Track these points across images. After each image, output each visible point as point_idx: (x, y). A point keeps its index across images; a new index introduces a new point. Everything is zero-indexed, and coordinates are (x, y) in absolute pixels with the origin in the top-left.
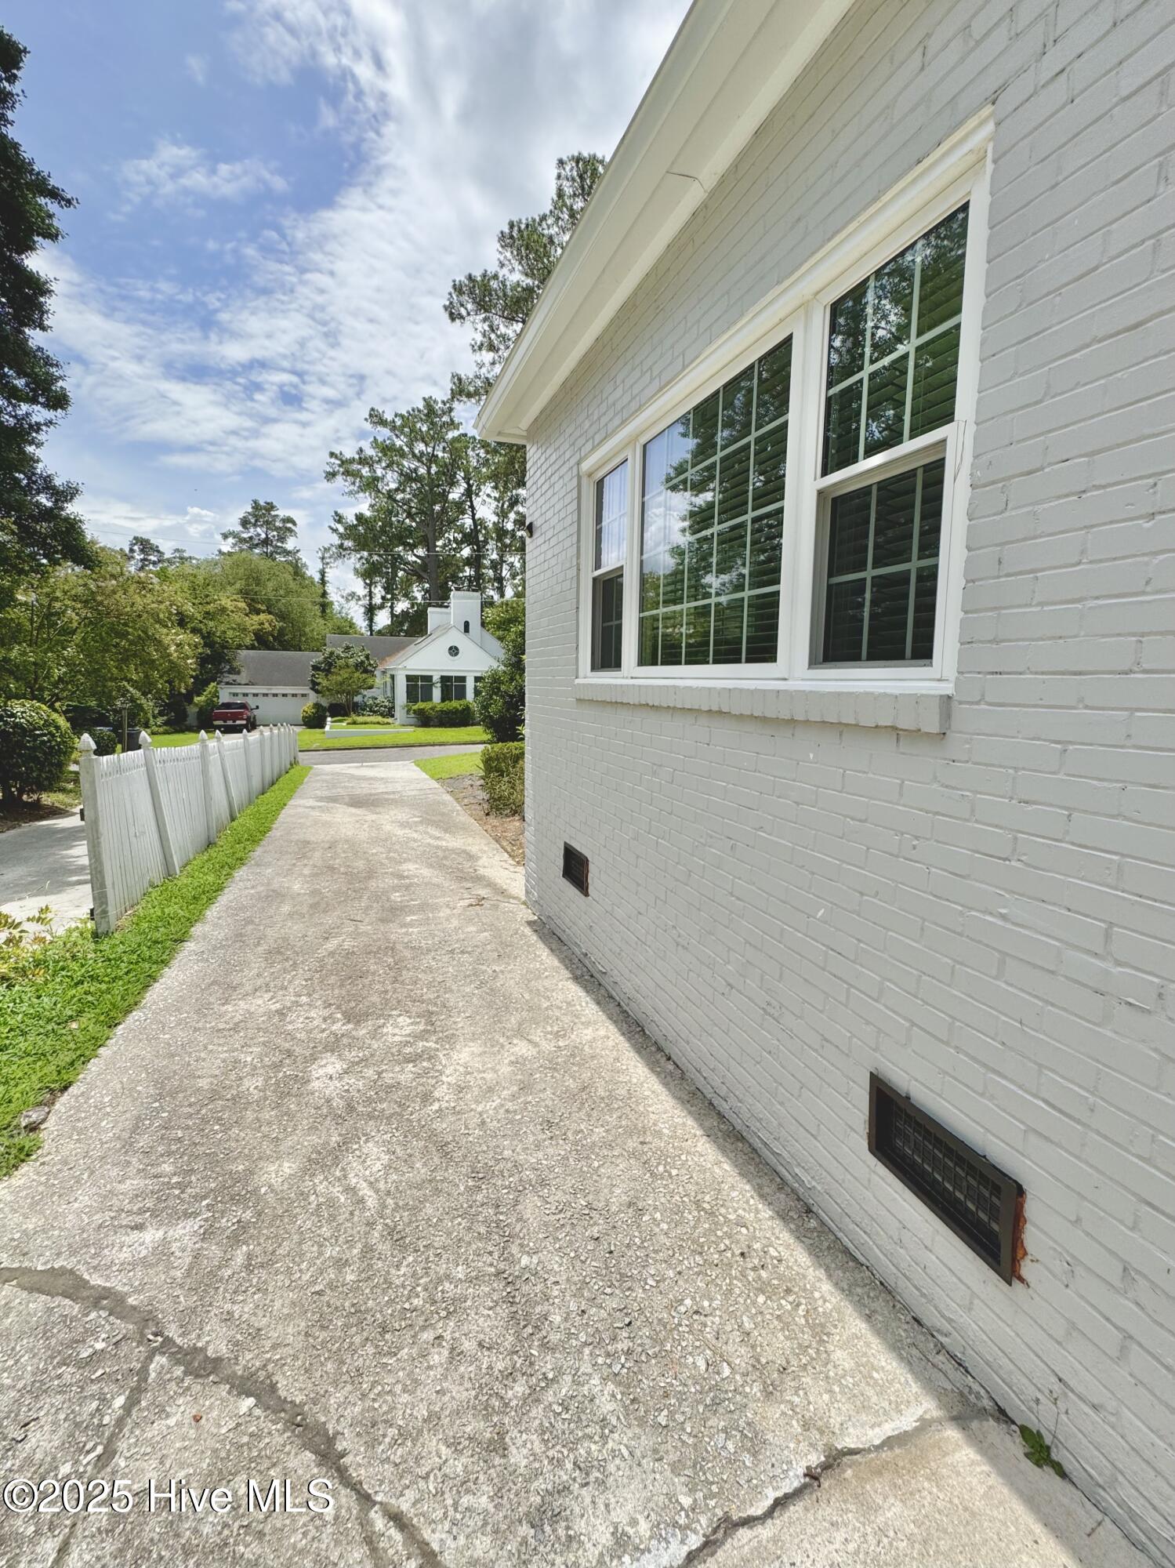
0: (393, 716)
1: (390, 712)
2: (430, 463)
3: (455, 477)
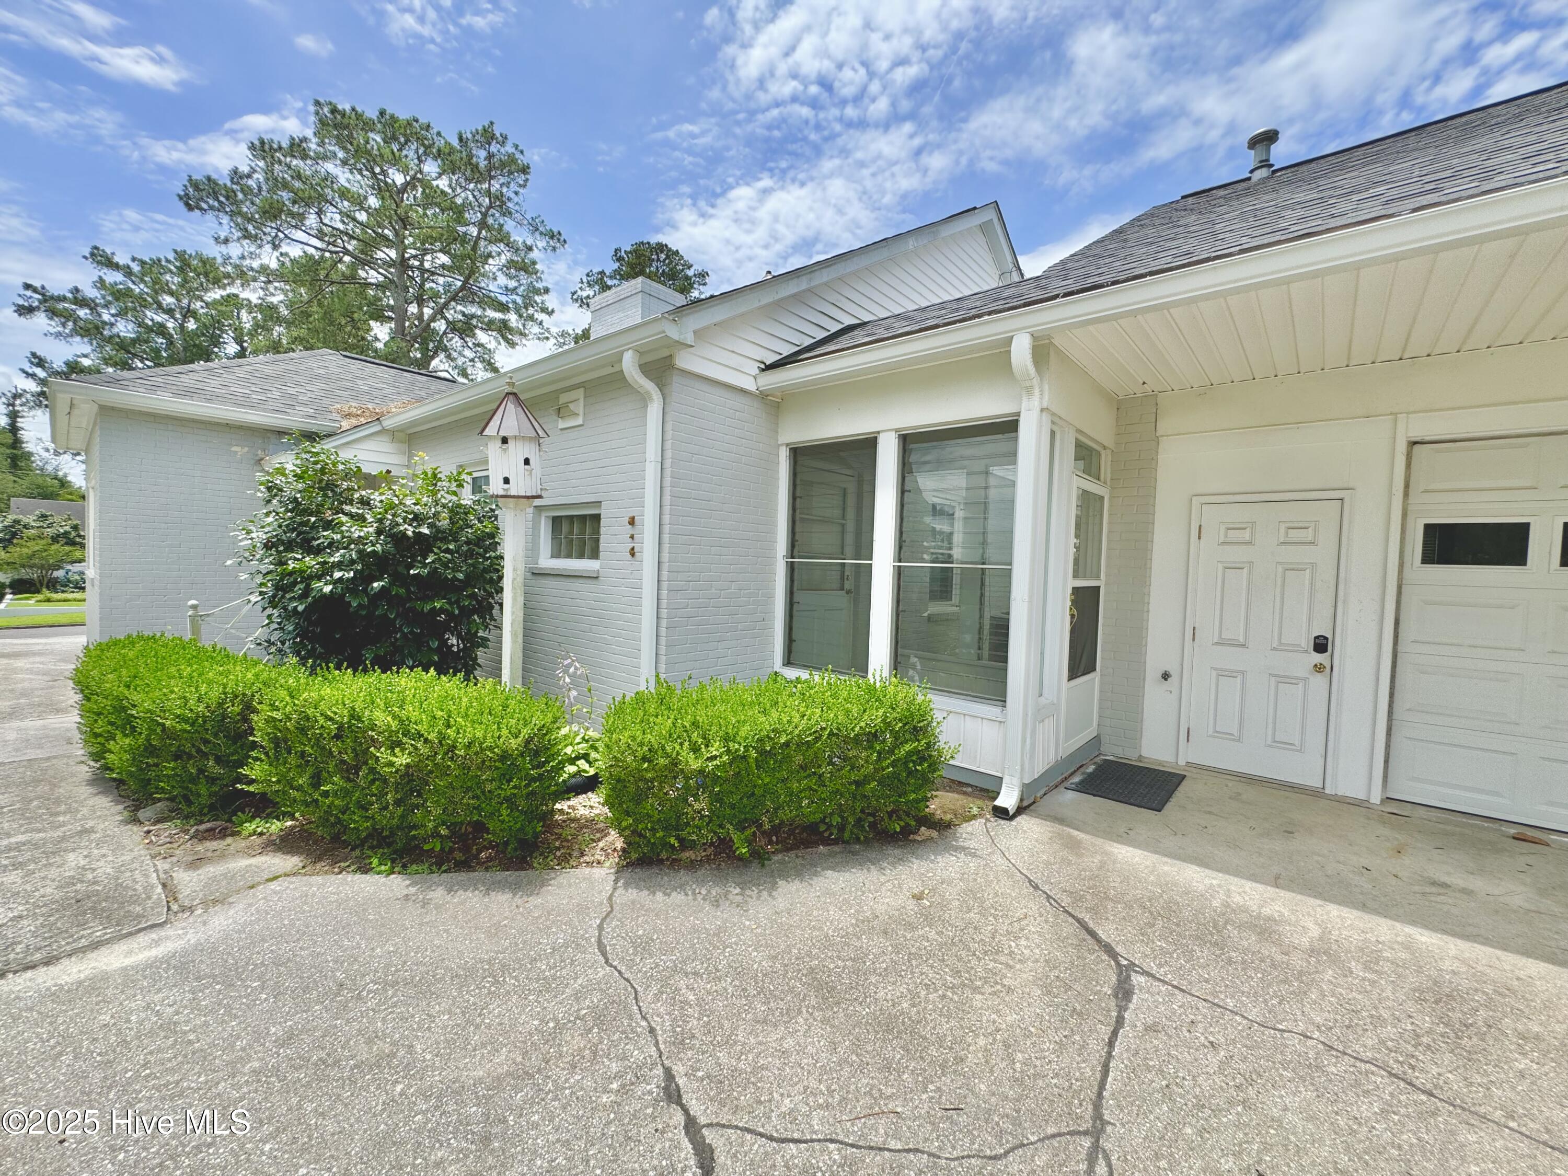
2: (185, 317)
3: (220, 336)
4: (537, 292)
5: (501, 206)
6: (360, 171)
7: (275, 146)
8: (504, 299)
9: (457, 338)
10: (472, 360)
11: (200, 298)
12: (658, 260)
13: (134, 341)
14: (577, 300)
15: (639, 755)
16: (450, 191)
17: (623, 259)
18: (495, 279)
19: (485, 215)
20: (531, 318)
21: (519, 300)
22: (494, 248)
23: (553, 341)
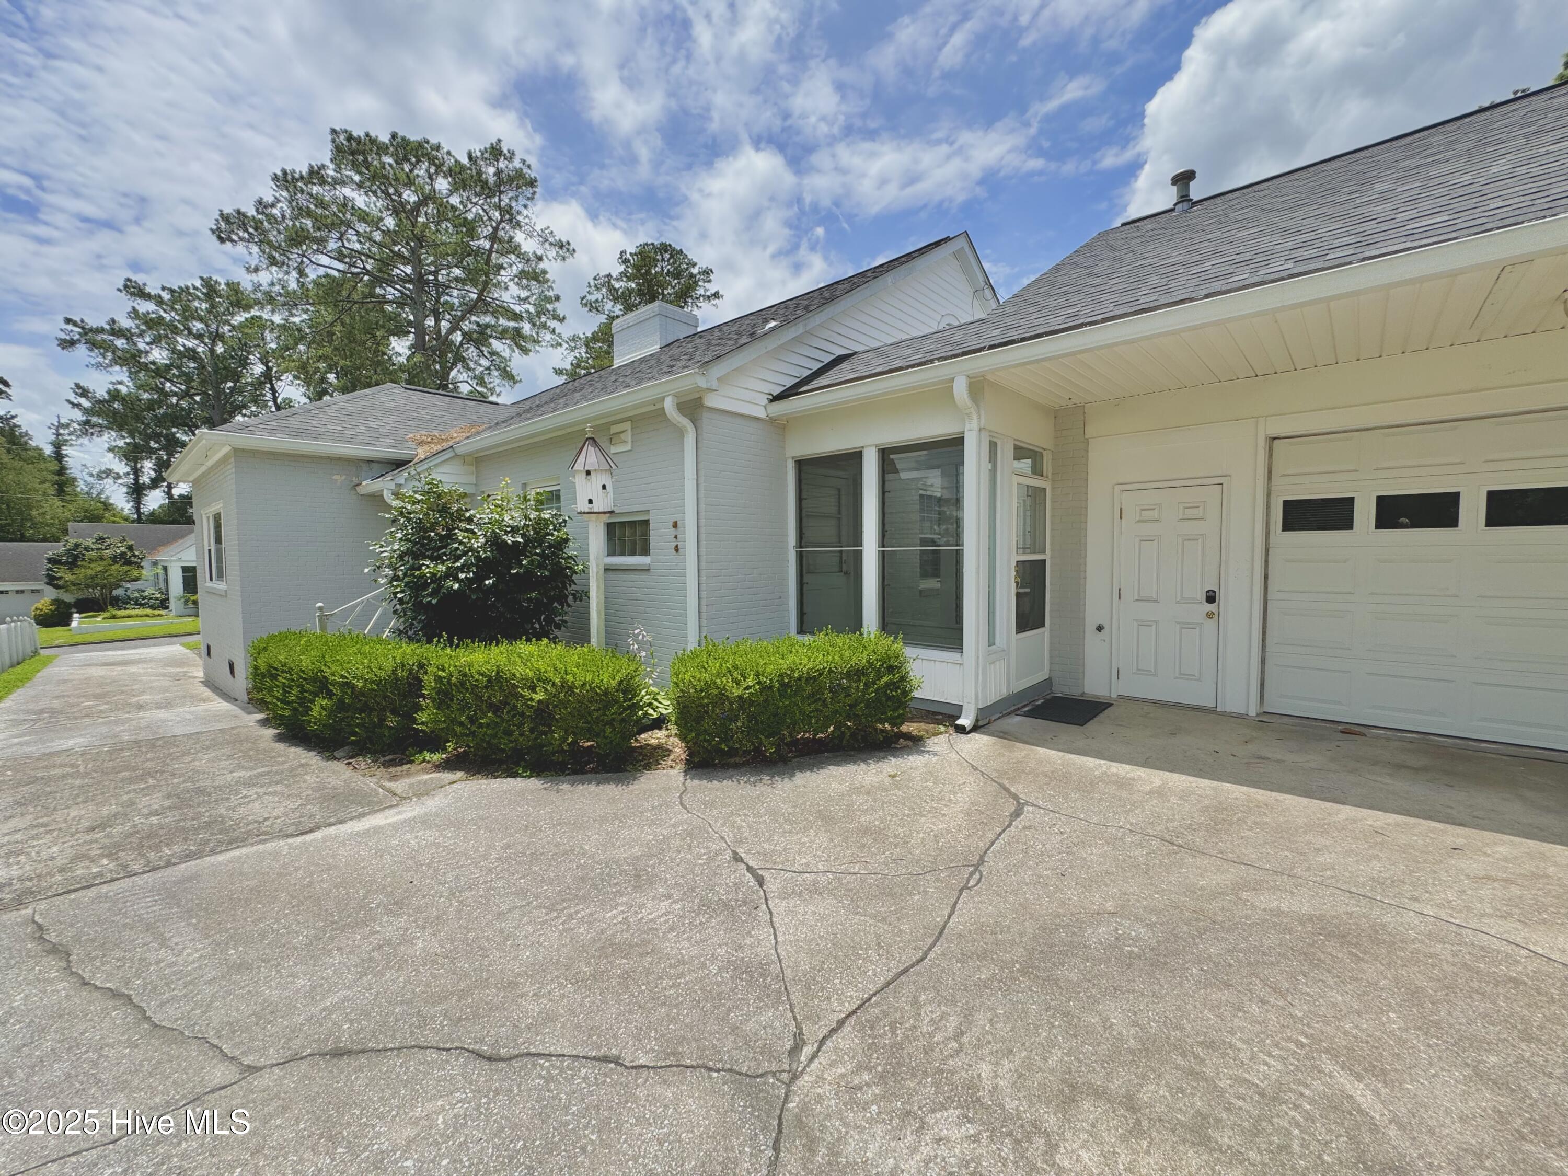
0: (167, 608)
1: (163, 604)
2: (214, 341)
3: (248, 358)
4: (549, 300)
5: (511, 220)
6: (375, 193)
7: (297, 176)
8: (517, 309)
9: (472, 349)
10: (488, 369)
11: (227, 322)
12: (663, 260)
13: (168, 367)
14: (586, 305)
15: (698, 688)
16: (461, 207)
17: (629, 261)
18: (507, 288)
19: (496, 229)
20: (544, 326)
21: (532, 309)
22: (503, 260)
23: (565, 345)
